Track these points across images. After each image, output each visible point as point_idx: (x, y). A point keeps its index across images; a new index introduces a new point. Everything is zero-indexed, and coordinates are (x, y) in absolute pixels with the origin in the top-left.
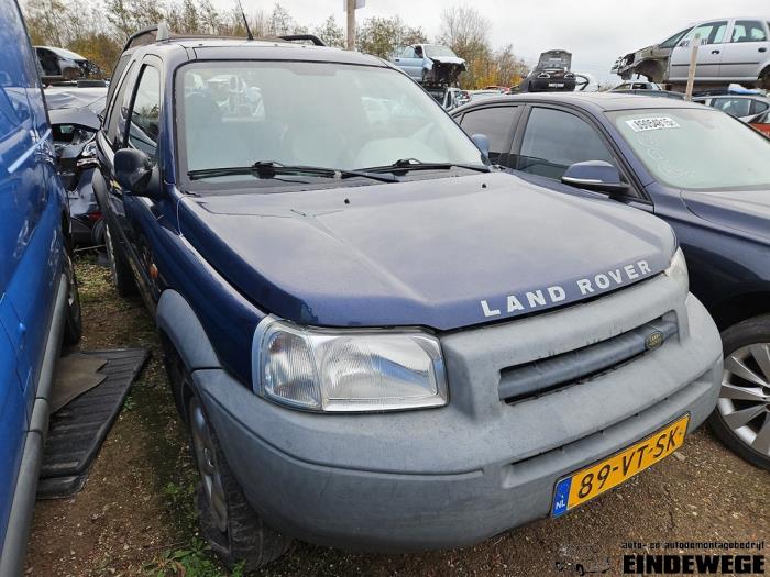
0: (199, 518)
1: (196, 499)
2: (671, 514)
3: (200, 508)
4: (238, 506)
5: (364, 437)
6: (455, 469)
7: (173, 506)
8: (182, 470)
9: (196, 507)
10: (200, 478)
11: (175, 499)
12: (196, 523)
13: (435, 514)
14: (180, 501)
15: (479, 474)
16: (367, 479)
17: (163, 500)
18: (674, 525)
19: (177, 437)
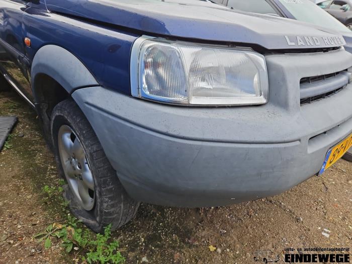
0: (68, 205)
1: (64, 195)
2: (323, 184)
3: (69, 199)
4: (109, 188)
5: (223, 120)
6: (286, 139)
7: (50, 200)
8: (51, 179)
9: (66, 199)
10: (66, 182)
11: (50, 195)
12: (68, 208)
13: (271, 171)
14: (54, 196)
15: (298, 143)
16: (227, 148)
17: (41, 197)
18: (327, 188)
19: (44, 162)
